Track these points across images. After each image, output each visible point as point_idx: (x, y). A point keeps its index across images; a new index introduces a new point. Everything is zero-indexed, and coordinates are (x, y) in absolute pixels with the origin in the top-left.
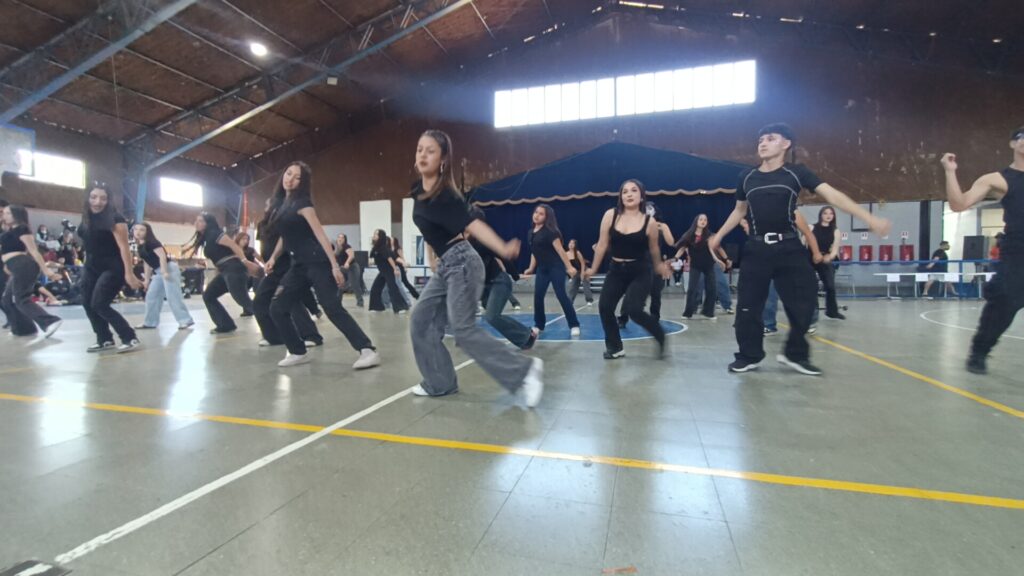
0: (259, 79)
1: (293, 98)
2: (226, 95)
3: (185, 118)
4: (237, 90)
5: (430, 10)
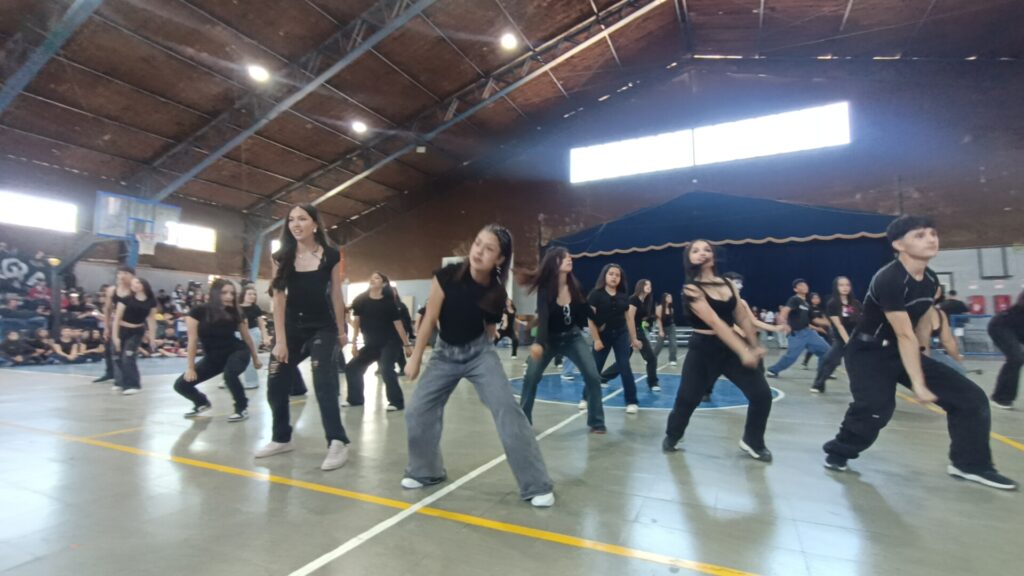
0: (358, 152)
1: (386, 167)
2: (331, 167)
3: (295, 189)
4: (339, 163)
5: (510, 80)
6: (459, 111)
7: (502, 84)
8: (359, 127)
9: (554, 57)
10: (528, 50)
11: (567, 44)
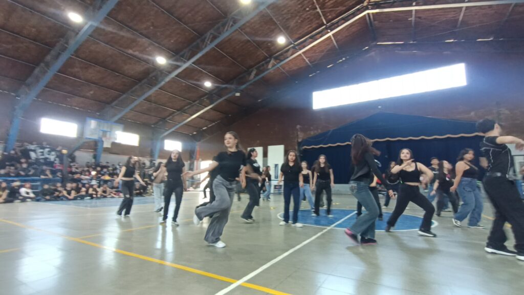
0: (206, 96)
1: (220, 103)
2: (194, 104)
3: (176, 115)
4: (198, 101)
5: (283, 59)
6: (257, 75)
7: (278, 61)
8: (208, 84)
9: (304, 47)
10: (291, 44)
11: (311, 40)
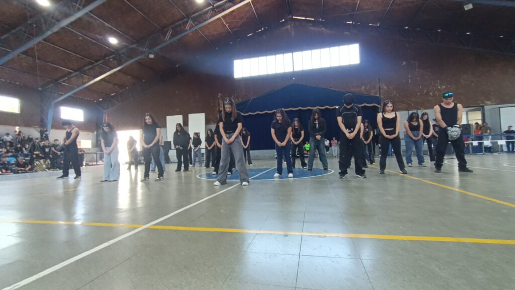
0: (113, 56)
1: (131, 64)
2: (96, 64)
3: (75, 76)
4: (102, 61)
5: (201, 21)
6: (172, 36)
7: (196, 23)
8: (113, 41)
10: (210, 5)
